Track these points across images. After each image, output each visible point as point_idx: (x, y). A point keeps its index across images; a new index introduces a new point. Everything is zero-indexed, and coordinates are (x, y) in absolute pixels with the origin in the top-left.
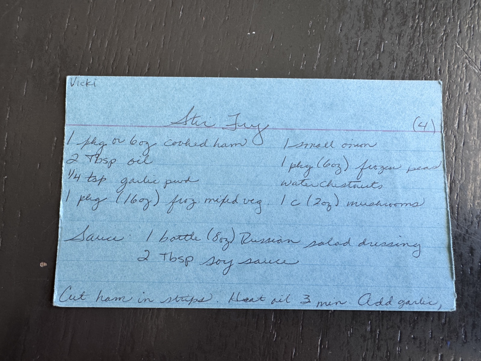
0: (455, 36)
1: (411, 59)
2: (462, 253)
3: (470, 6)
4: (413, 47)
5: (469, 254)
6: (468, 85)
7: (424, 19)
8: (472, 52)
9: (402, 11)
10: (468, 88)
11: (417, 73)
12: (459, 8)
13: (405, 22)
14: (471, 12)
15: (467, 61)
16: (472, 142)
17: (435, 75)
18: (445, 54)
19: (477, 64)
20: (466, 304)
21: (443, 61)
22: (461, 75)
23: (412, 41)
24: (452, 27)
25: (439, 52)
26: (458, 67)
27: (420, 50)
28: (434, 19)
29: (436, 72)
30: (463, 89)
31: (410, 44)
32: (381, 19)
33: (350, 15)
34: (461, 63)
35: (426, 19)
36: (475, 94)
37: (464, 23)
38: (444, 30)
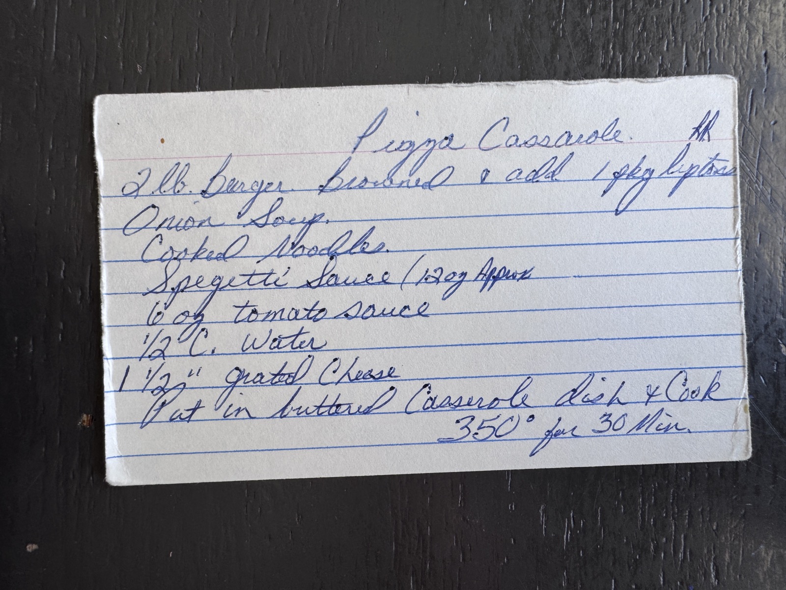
3: (703, 15)
7: (624, 49)
9: (584, 38)
12: (683, 20)
13: (592, 56)
14: (705, 25)
24: (674, 58)
28: (642, 44)
32: (549, 57)
33: (495, 57)
35: (627, 48)
37: (693, 48)
38: (660, 65)
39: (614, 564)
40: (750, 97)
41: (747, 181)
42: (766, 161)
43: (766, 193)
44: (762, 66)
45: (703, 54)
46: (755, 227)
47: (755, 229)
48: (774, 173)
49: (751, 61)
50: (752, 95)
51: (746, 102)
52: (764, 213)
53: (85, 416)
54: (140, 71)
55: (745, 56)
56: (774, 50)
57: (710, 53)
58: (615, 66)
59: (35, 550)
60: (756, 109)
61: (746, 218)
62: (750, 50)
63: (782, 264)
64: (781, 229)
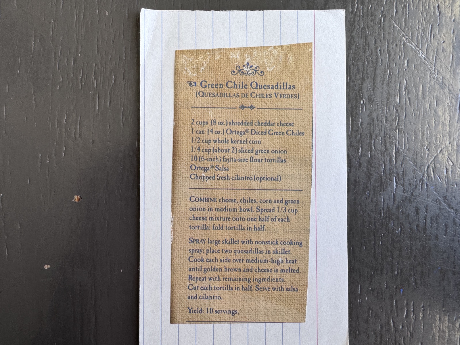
0: (392, 16)
1: (353, 43)
2: (408, 213)
4: (354, 31)
5: (415, 213)
6: (406, 61)
8: (408, 29)
10: (406, 64)
11: (360, 56)
15: (405, 39)
16: (413, 114)
17: (376, 55)
18: (383, 35)
19: (414, 41)
20: (415, 256)
21: (382, 42)
22: (399, 52)
23: (352, 26)
24: (389, 8)
25: (378, 33)
26: (396, 45)
27: (360, 33)
29: (377, 53)
30: (402, 66)
31: (351, 29)
34: (399, 42)
35: (364, 3)
36: (413, 69)
37: (400, 3)
38: (382, 12)
39: (360, 277)
40: (430, 28)
41: (429, 72)
42: (439, 62)
43: (439, 79)
44: (436, 12)
45: (405, 6)
46: (434, 97)
47: (433, 98)
48: (443, 69)
49: (431, 9)
50: (431, 28)
51: (428, 31)
52: (438, 90)
53: (76, 196)
54: (107, 14)
55: (427, 7)
56: (442, 4)
57: (409, 6)
58: (358, 12)
59: (49, 268)
60: (434, 35)
61: (429, 92)
62: (430, 4)
63: (448, 117)
64: (447, 98)
